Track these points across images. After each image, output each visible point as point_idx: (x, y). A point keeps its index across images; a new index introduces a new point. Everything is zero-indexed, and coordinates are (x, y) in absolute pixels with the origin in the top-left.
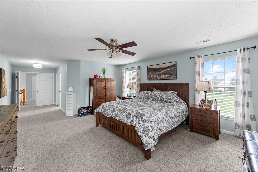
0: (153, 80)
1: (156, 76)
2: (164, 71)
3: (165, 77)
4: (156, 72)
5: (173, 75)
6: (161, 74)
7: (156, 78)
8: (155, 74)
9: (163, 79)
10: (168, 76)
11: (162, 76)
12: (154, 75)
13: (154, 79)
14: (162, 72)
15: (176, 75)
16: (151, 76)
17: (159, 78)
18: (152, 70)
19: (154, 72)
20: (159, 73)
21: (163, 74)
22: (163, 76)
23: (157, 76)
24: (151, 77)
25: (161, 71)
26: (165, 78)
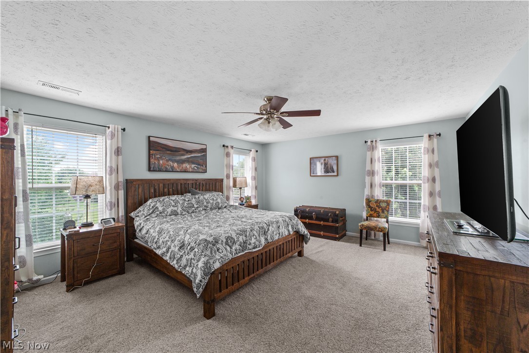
0: (166, 171)
1: (171, 163)
2: (189, 156)
3: (191, 167)
4: (174, 155)
5: (203, 166)
6: (183, 162)
7: (172, 167)
8: (170, 160)
9: (186, 171)
10: (195, 167)
11: (184, 165)
12: (167, 161)
13: (167, 168)
14: (186, 157)
15: (206, 167)
16: (161, 162)
17: (179, 168)
18: (163, 148)
19: (168, 154)
20: (178, 158)
21: (187, 161)
22: (186, 166)
23: (176, 165)
24: (159, 163)
25: (183, 155)
26: (191, 170)
